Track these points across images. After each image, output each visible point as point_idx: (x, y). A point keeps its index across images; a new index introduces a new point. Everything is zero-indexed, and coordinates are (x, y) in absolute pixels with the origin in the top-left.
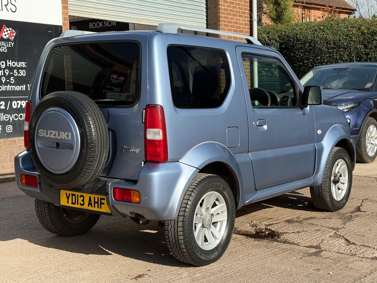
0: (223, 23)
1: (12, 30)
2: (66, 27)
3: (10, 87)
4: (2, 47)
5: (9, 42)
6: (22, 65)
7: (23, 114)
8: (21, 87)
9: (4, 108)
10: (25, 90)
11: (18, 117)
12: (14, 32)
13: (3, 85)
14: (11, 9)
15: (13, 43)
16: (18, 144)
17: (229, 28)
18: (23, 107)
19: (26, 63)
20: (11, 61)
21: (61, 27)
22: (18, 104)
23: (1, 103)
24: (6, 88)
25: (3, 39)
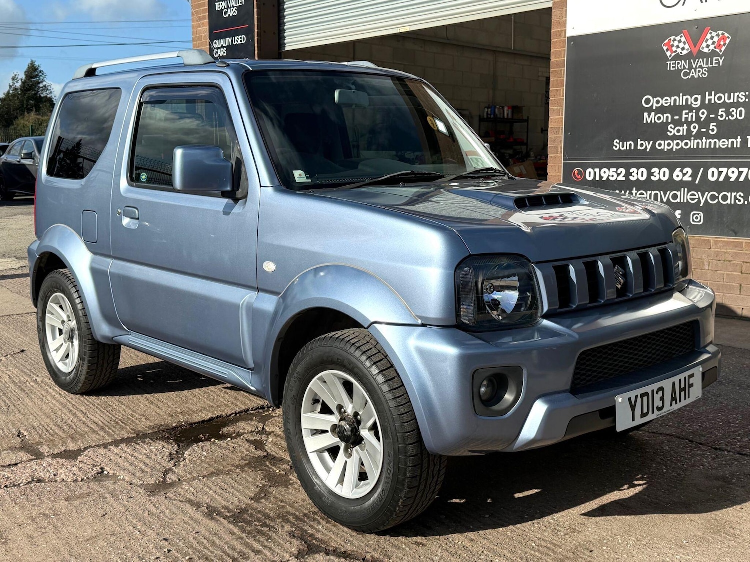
1: (723, 34)
3: (706, 143)
4: (698, 70)
5: (715, 59)
6: (738, 97)
7: (730, 193)
8: (731, 140)
9: (690, 179)
10: (739, 146)
11: (718, 198)
12: (728, 37)
13: (693, 139)
15: (724, 58)
16: (714, 247)
18: (731, 180)
19: (748, 93)
20: (713, 93)
22: (720, 173)
23: (685, 171)
24: (698, 143)
25: (701, 55)
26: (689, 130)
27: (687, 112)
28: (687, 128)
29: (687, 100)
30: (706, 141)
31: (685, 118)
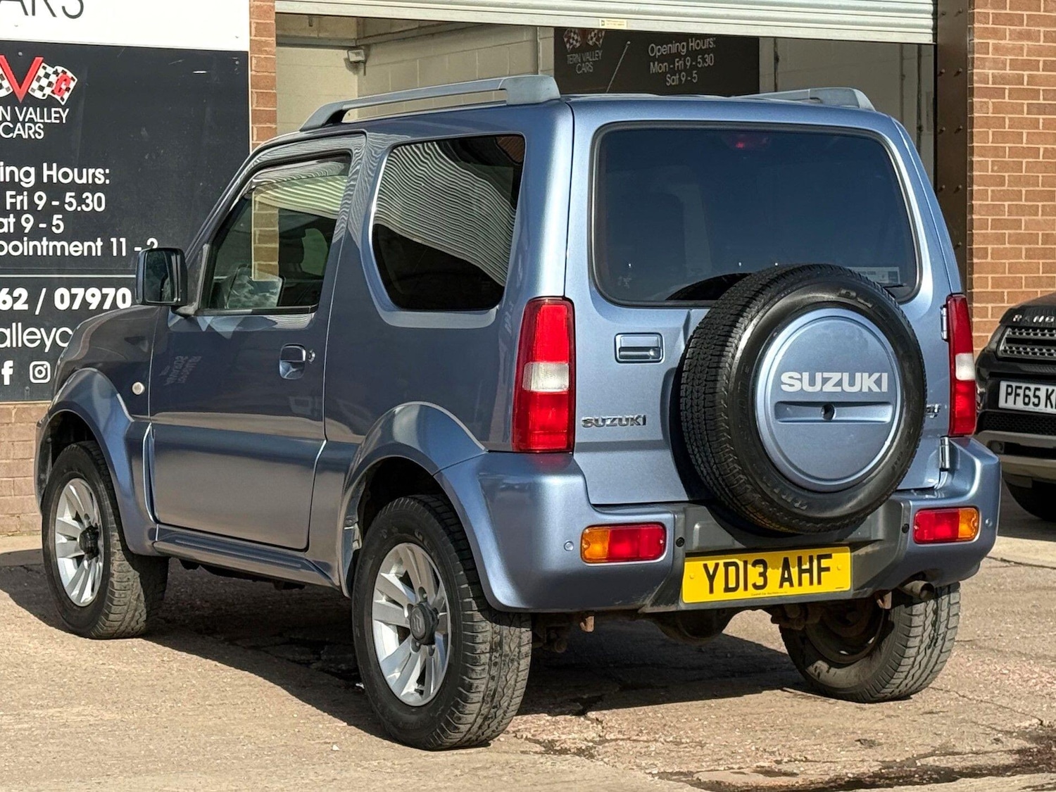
0: (991, 11)
2: (263, 56)
3: (48, 246)
4: (27, 125)
5: (53, 110)
6: (94, 176)
8: (86, 244)
9: (26, 307)
10: (99, 254)
11: (72, 337)
12: (72, 79)
13: (25, 239)
14: (64, 8)
15: (67, 110)
17: (1025, 27)
18: (91, 308)
19: (107, 171)
20: (55, 165)
21: (243, 56)
22: (73, 297)
23: (16, 294)
24: (35, 247)
25: (30, 101)
26: (18, 224)
27: (14, 193)
28: (14, 220)
29: (12, 173)
30: (47, 243)
31: (11, 203)
